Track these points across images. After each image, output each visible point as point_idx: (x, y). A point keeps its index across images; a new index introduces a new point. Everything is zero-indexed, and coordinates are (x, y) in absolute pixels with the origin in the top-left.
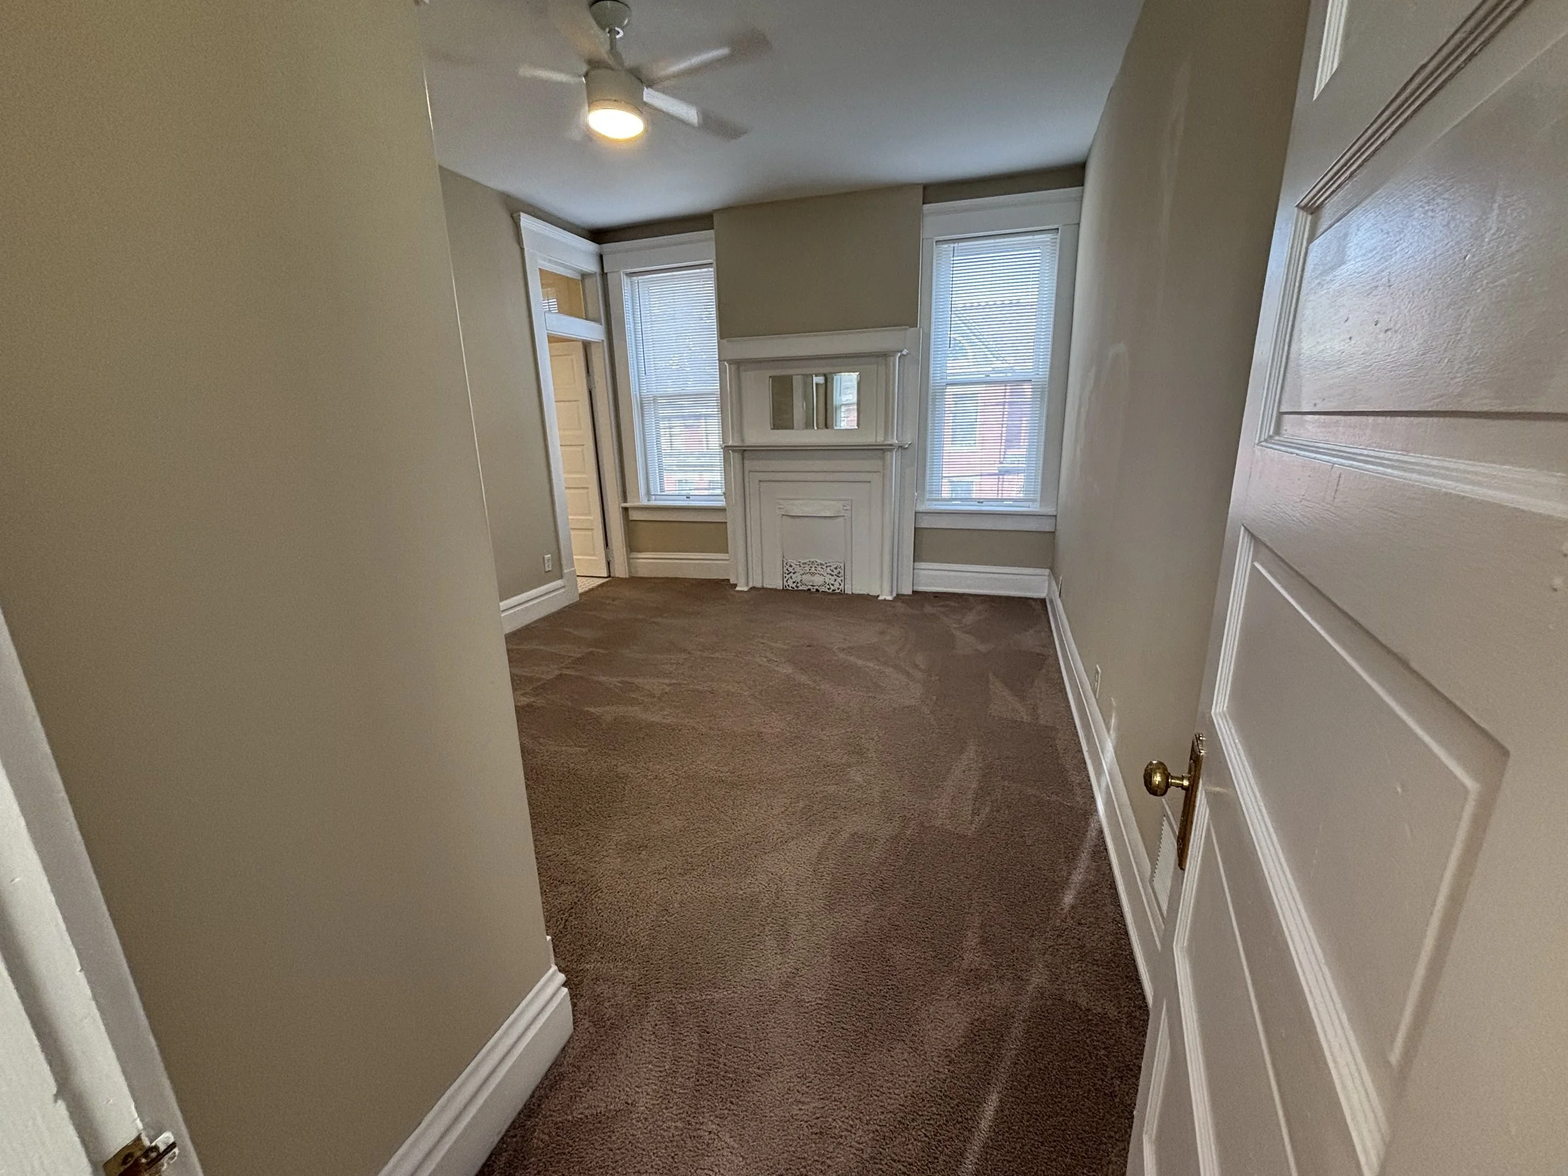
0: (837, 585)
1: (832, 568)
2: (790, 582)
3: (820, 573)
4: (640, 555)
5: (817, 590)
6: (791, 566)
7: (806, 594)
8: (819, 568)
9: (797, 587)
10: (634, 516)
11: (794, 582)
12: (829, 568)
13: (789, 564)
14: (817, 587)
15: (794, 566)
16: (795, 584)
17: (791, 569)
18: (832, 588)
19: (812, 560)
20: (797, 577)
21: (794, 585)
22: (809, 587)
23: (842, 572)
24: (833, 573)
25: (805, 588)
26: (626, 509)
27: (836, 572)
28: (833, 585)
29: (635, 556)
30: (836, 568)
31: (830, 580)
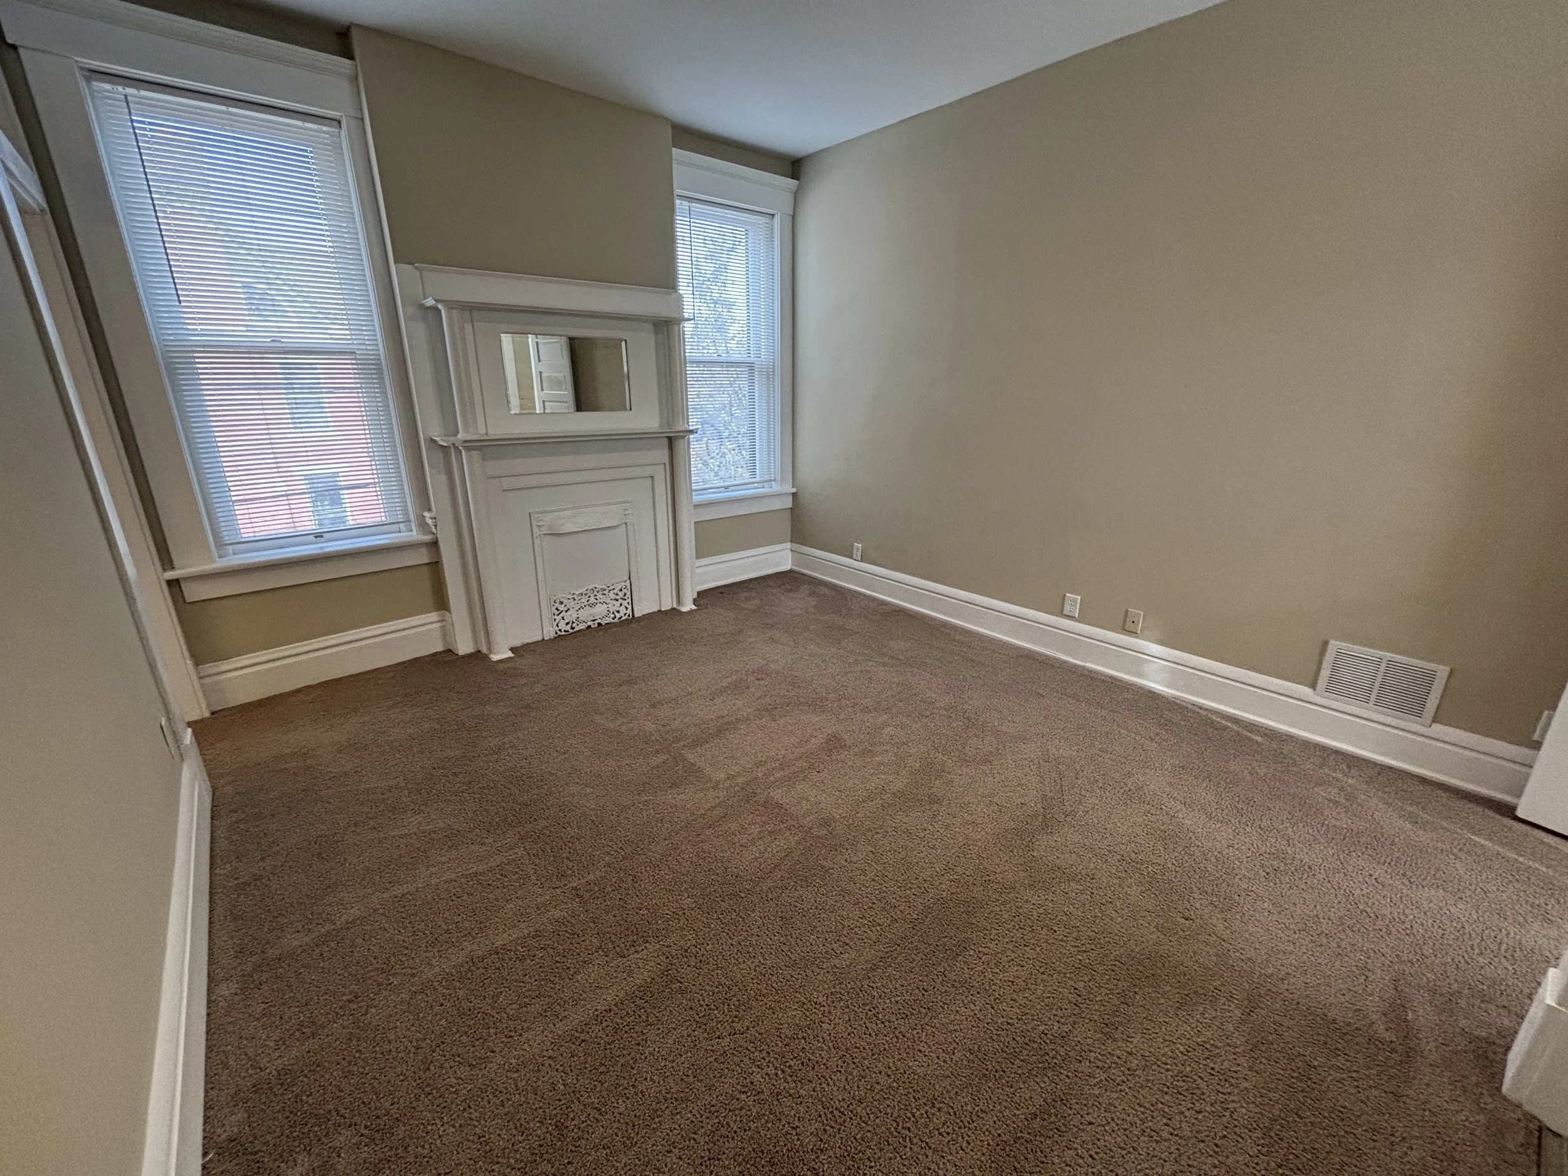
0: (623, 610)
1: (615, 591)
2: (562, 626)
3: (602, 601)
4: (225, 666)
5: (600, 624)
6: (562, 603)
7: (588, 632)
8: (599, 596)
9: (573, 628)
10: (194, 592)
11: (567, 624)
12: (612, 592)
13: (557, 601)
14: (599, 621)
15: (565, 601)
16: (570, 625)
17: (562, 608)
18: (618, 616)
19: (590, 587)
20: (571, 616)
21: (568, 628)
22: (589, 623)
23: (629, 594)
24: (618, 597)
25: (582, 626)
26: (174, 585)
27: (621, 594)
28: (618, 612)
29: (214, 671)
30: (621, 590)
31: (614, 606)
